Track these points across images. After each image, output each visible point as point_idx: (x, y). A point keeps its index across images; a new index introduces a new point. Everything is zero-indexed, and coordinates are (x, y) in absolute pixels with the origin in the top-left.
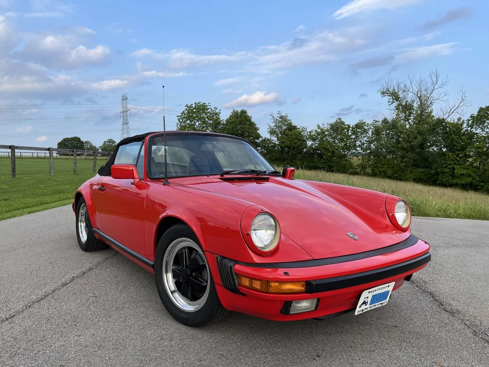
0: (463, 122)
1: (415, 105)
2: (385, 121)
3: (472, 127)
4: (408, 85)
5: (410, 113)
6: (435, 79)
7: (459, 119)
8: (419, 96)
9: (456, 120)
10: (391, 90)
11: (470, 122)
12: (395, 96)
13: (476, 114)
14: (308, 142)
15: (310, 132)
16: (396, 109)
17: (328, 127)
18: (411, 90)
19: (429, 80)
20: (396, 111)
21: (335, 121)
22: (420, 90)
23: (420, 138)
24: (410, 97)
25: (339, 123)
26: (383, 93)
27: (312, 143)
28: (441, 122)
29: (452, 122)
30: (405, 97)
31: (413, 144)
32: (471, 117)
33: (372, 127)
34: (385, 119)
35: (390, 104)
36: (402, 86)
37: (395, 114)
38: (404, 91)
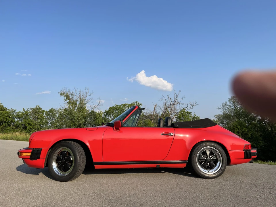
0: (102, 113)
1: (78, 103)
2: (66, 110)
3: (106, 116)
4: (74, 92)
5: (75, 107)
6: (87, 91)
7: (101, 112)
8: (80, 98)
9: (99, 112)
10: (66, 93)
11: (105, 113)
12: (67, 97)
13: (108, 110)
14: (16, 119)
15: (18, 113)
16: (68, 104)
17: (30, 110)
18: (76, 95)
19: (85, 91)
20: (68, 105)
21: (35, 107)
22: (80, 96)
23: (83, 120)
24: (75, 98)
25: (38, 108)
26: (61, 95)
27: (19, 119)
28: (93, 112)
29: (98, 113)
30: (72, 98)
31: (80, 122)
32: (106, 111)
33: (58, 112)
34: (66, 109)
35: (65, 100)
36: (71, 92)
37: (67, 106)
38: (72, 95)
